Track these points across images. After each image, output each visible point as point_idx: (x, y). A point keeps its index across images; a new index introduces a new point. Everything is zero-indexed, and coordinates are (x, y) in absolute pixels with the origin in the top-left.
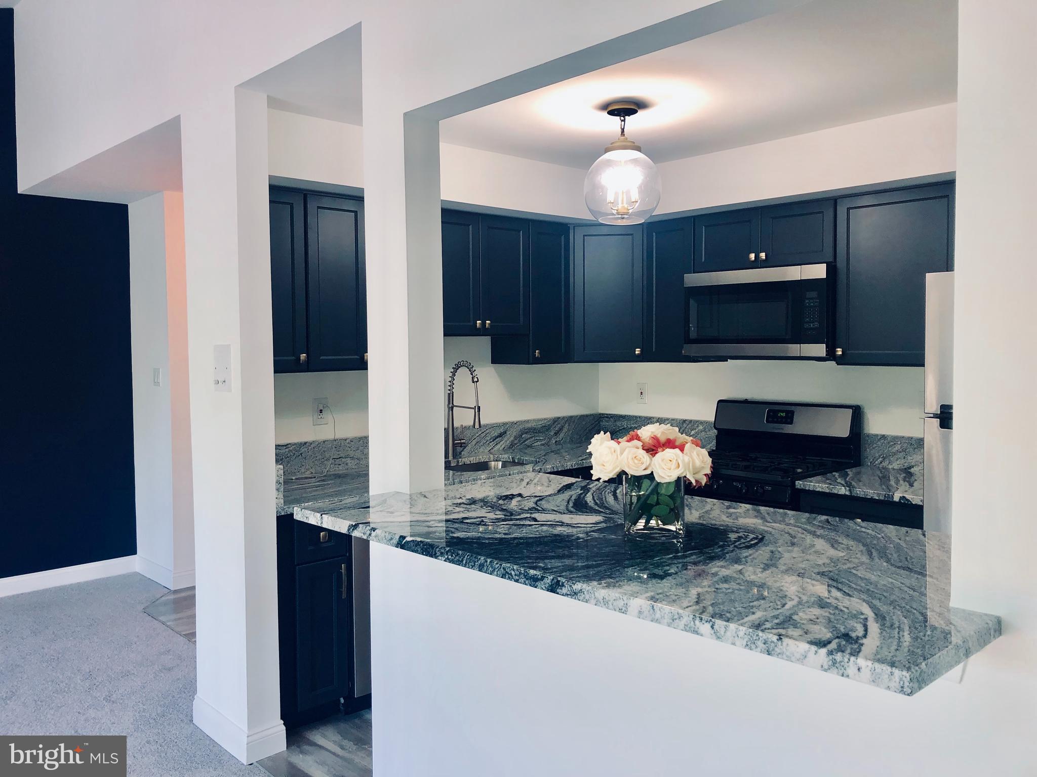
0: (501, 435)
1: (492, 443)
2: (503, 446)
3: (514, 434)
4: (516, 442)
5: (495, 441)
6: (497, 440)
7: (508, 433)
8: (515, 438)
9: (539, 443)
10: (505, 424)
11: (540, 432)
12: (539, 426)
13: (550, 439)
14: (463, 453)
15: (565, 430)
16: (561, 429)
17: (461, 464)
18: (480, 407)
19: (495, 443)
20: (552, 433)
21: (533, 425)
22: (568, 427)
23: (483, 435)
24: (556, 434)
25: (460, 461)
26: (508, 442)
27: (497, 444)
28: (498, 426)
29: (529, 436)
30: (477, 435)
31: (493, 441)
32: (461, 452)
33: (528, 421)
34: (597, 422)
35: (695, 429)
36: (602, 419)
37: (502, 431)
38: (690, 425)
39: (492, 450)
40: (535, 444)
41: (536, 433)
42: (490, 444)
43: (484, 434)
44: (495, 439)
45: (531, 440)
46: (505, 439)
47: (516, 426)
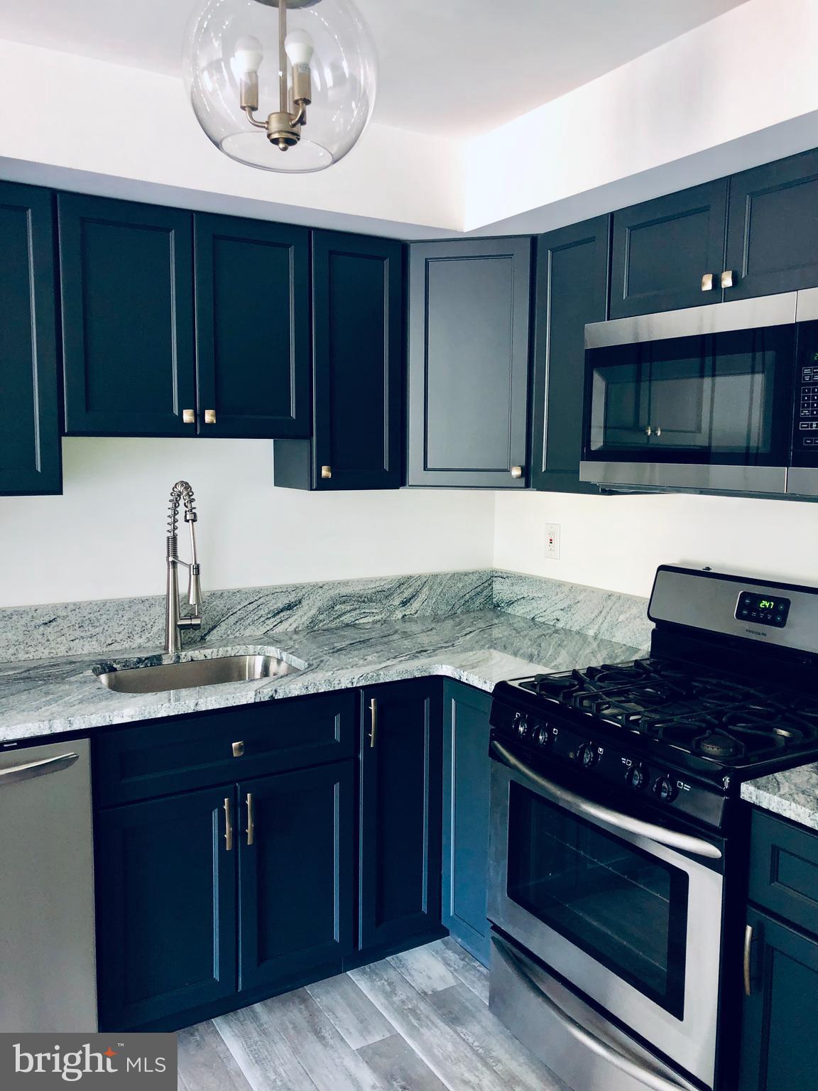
0: (289, 607)
1: (272, 620)
2: (294, 626)
3: (319, 604)
4: (321, 617)
5: (277, 617)
6: (282, 614)
7: (304, 603)
8: (320, 611)
9: (370, 619)
10: (296, 588)
11: (371, 600)
12: (370, 591)
13: (392, 612)
14: (208, 638)
15: (422, 596)
16: (413, 596)
17: (184, 661)
18: (198, 565)
19: (279, 620)
20: (397, 602)
21: (357, 589)
22: (427, 593)
23: (251, 607)
24: (404, 603)
25: (182, 657)
26: (305, 618)
27: (281, 622)
28: (286, 591)
29: (348, 608)
30: (239, 607)
31: (274, 616)
32: (205, 635)
33: (346, 583)
34: (486, 584)
35: (625, 612)
36: (495, 579)
37: (293, 600)
38: (617, 605)
39: (271, 632)
40: (361, 621)
41: (364, 602)
42: (267, 622)
43: (254, 605)
44: (278, 613)
45: (354, 613)
46: (300, 612)
47: (321, 591)
